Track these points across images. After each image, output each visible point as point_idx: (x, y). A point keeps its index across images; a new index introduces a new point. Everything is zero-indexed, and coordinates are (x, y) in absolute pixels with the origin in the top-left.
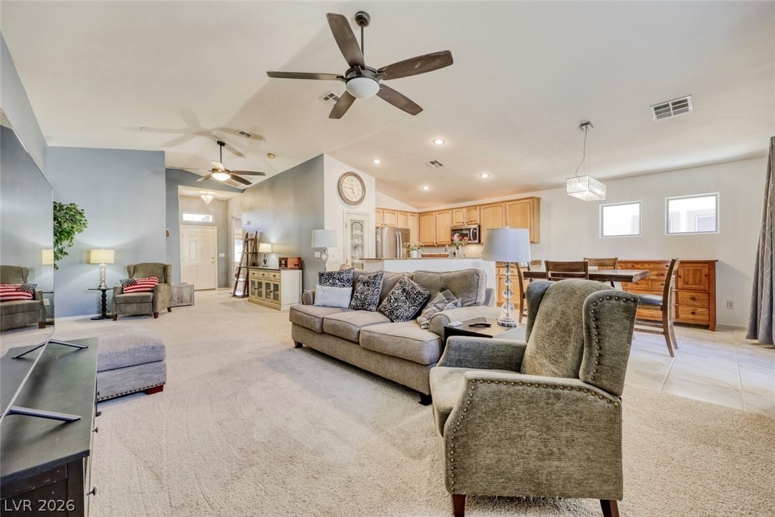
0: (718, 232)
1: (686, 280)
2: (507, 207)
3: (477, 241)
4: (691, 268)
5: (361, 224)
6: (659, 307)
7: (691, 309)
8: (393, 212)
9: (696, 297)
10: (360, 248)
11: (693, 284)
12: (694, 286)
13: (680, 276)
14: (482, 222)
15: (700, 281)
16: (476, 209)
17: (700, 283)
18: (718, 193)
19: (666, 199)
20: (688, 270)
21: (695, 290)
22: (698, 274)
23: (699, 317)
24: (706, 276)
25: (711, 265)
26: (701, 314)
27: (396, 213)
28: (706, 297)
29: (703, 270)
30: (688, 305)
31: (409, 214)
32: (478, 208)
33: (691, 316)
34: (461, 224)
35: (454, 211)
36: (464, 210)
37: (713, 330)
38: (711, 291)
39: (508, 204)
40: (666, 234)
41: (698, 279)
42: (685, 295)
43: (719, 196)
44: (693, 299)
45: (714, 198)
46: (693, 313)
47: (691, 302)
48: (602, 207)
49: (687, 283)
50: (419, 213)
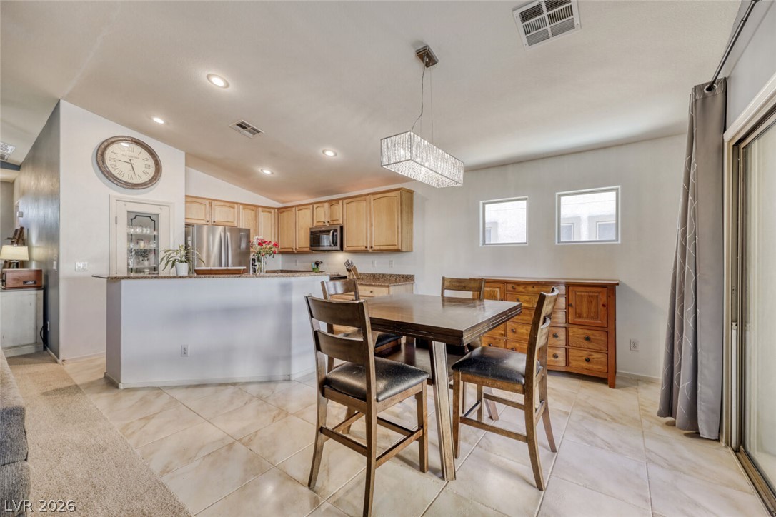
0: (619, 242)
1: (579, 311)
2: (372, 201)
3: (338, 248)
4: (583, 292)
5: (153, 220)
6: (519, 387)
7: (585, 353)
8: (231, 205)
9: (591, 337)
10: (152, 256)
11: (587, 318)
12: (588, 321)
13: (571, 306)
14: (345, 222)
15: (597, 313)
16: (338, 203)
17: (596, 317)
18: (619, 187)
19: (557, 194)
20: (582, 296)
21: (590, 327)
22: (594, 303)
23: (595, 367)
24: (604, 306)
25: (610, 289)
26: (597, 363)
27: (236, 206)
28: (602, 337)
29: (600, 296)
30: (581, 348)
31: (260, 209)
32: (341, 201)
33: (585, 365)
34: (322, 224)
35: (315, 206)
36: (326, 205)
37: (613, 386)
38: (610, 329)
39: (372, 197)
40: (557, 243)
41: (593, 310)
42: (577, 333)
43: (619, 190)
44: (588, 339)
45: (613, 194)
46: (588, 360)
47: (585, 344)
48: (484, 204)
49: (580, 316)
50: (279, 209)
